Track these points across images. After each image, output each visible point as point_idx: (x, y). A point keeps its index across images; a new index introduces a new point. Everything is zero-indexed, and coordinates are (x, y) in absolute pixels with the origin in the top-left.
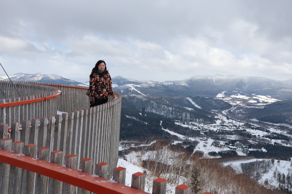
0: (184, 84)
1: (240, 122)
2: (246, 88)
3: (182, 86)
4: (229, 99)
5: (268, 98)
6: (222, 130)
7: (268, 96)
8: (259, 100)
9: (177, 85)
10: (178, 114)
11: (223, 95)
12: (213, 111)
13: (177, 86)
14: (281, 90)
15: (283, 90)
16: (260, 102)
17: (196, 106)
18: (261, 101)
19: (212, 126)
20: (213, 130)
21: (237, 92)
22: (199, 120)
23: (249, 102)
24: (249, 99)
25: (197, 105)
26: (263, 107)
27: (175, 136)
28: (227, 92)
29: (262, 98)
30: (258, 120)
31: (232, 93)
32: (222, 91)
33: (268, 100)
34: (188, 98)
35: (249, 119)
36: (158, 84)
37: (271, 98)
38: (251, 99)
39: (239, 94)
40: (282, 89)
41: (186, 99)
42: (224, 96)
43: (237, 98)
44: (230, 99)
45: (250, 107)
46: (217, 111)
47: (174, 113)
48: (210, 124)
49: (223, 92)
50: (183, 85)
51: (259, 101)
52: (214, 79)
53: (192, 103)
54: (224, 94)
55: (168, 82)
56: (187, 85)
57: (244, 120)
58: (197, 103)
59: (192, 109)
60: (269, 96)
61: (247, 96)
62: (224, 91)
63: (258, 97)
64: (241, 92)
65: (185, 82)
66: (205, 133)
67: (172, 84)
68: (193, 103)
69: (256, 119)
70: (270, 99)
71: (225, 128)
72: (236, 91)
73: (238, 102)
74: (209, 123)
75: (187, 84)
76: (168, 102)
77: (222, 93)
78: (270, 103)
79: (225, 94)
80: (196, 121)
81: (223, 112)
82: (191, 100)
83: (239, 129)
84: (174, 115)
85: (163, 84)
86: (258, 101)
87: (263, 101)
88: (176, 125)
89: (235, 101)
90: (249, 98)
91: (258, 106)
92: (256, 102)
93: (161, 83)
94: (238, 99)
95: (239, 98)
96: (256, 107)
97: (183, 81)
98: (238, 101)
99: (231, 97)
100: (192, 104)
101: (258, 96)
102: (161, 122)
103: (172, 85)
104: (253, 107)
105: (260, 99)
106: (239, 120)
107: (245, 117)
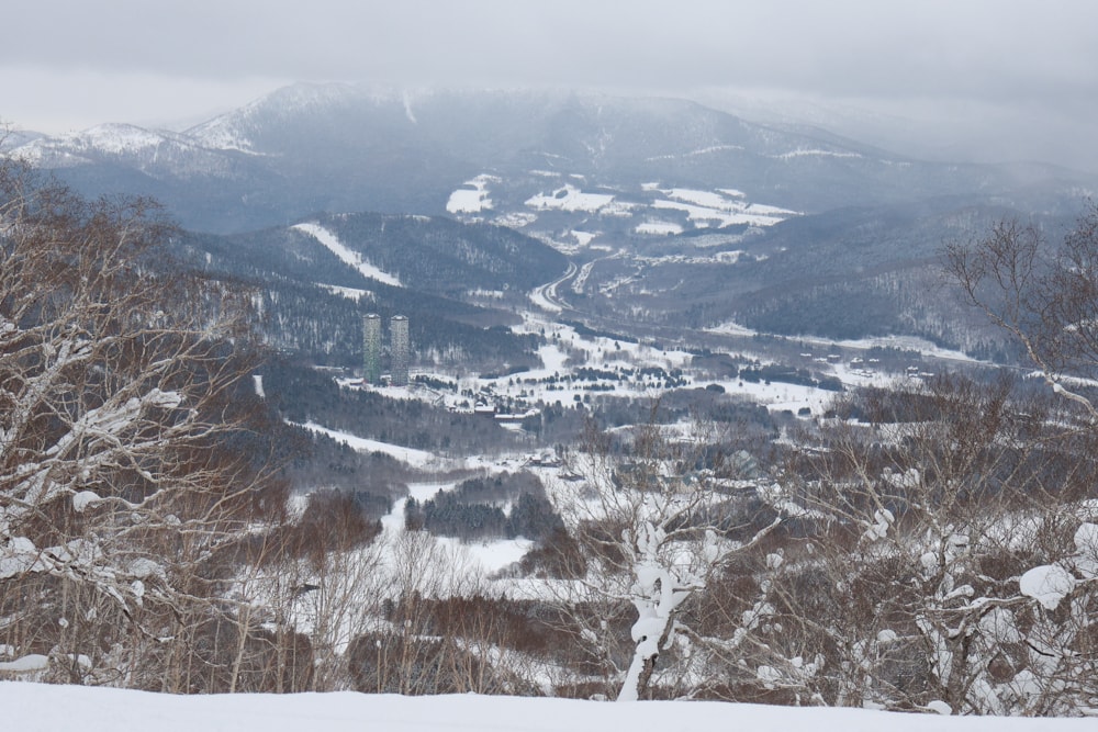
0: (229, 137)
1: (658, 346)
2: (602, 148)
3: (218, 151)
4: (523, 223)
5: (730, 205)
6: (599, 398)
7: (728, 191)
8: (692, 216)
9: (183, 147)
10: (314, 325)
11: (482, 198)
12: (481, 298)
13: (189, 155)
14: (791, 154)
15: (799, 152)
16: (699, 226)
17: (369, 271)
18: (701, 220)
19: (533, 382)
20: (559, 402)
21: (558, 174)
22: (441, 352)
23: (638, 229)
24: (639, 215)
25: (375, 263)
26: (734, 255)
27: (378, 455)
28: (500, 180)
29: (704, 205)
30: (748, 327)
31: (532, 181)
32: (473, 174)
33: (736, 211)
34: (305, 227)
35: (695, 325)
36: (63, 150)
37: (744, 200)
38: (643, 211)
39: (568, 187)
40: (795, 148)
41: (296, 231)
42: (487, 204)
43: (567, 213)
44: (532, 217)
45: (663, 259)
46: (498, 294)
47: (289, 325)
48: (512, 371)
49: (479, 182)
50: (225, 147)
51: (692, 221)
52: (407, 104)
53: (338, 257)
54: (485, 193)
55: (126, 127)
56: (245, 146)
57: (676, 335)
58: (371, 254)
59: (363, 292)
60: (735, 193)
61: (620, 197)
62: (483, 176)
63: (680, 200)
64: (580, 176)
65: (230, 130)
66: (529, 424)
67: (155, 141)
68: (349, 257)
69: (737, 322)
70: (741, 206)
71: (613, 388)
72: (551, 170)
73: (584, 238)
74: (507, 365)
75: (246, 142)
76: (209, 257)
77: (473, 188)
78: (759, 231)
79: (494, 191)
80: (429, 363)
81: (537, 297)
82: (327, 239)
83: (685, 383)
84: (288, 336)
85: (95, 144)
86: (684, 224)
87: (711, 221)
88: (346, 389)
89: (561, 231)
90: (631, 210)
91: (701, 251)
92: (677, 229)
93: (77, 141)
94: (578, 219)
95: (580, 213)
96: (697, 260)
97: (217, 122)
98: (579, 229)
99: (531, 209)
100: (345, 264)
101: (677, 193)
102: (258, 379)
103: (153, 147)
104: (679, 257)
105: (695, 213)
106: (652, 339)
107: (673, 318)
